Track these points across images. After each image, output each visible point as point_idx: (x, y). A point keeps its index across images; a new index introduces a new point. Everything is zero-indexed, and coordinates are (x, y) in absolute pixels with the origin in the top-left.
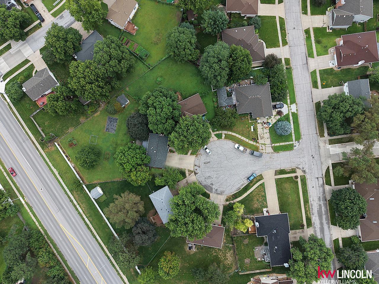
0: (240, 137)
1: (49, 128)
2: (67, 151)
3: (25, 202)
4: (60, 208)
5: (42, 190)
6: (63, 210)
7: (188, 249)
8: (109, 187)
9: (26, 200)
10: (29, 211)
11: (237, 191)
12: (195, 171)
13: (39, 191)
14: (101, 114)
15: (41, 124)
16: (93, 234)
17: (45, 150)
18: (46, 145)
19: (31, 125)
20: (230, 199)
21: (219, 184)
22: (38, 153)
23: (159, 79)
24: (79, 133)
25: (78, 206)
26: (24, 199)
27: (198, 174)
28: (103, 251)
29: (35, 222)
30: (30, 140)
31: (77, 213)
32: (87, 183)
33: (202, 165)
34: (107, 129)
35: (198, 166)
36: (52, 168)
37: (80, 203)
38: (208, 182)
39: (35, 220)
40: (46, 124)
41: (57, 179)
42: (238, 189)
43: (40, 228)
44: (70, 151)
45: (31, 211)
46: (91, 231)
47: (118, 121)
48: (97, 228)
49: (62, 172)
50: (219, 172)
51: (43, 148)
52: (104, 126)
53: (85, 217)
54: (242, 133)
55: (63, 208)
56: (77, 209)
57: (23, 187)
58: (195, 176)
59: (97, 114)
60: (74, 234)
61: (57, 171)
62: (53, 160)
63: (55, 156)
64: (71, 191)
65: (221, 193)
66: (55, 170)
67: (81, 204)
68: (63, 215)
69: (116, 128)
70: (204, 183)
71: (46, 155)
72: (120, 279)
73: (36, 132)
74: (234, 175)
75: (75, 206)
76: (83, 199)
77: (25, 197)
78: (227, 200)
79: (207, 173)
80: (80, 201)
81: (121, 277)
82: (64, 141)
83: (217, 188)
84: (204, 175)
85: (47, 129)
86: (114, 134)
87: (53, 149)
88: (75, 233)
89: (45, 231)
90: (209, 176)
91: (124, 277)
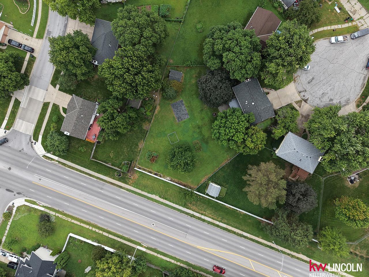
0: (329, 28)
1: (117, 158)
2: (152, 169)
3: (145, 247)
4: (186, 230)
5: (155, 225)
6: (190, 231)
7: (350, 184)
8: (221, 176)
9: (144, 245)
10: (156, 254)
11: (363, 89)
12: (303, 98)
13: (152, 227)
14: (161, 107)
15: (107, 160)
16: (238, 234)
17: (130, 183)
18: (127, 177)
19: (97, 168)
20: (360, 103)
21: (339, 94)
22: (124, 191)
23: (199, 26)
24: (152, 142)
25: (203, 217)
26: (142, 246)
27: (309, 99)
28: (260, 244)
29: (170, 262)
30: (106, 183)
31: (207, 224)
32: (196, 187)
33: (308, 87)
34: (178, 119)
35: (303, 91)
36: (149, 195)
37: (202, 212)
38: (326, 100)
39: (168, 259)
40: (112, 155)
41: (162, 203)
42: (362, 86)
43: (179, 264)
44: (156, 167)
45: (158, 253)
46: (234, 233)
47: (184, 102)
48: (238, 225)
49: (162, 193)
50: (331, 82)
51: (126, 183)
52: (174, 117)
53: (217, 223)
54: (329, 23)
55: (188, 228)
56: (204, 220)
57: (133, 234)
58: (307, 103)
59: (157, 109)
60: (218, 247)
61: (156, 195)
62: (144, 188)
63: (144, 182)
64: (185, 206)
65: (347, 103)
66: (153, 196)
67: (204, 213)
68: (194, 235)
69: (187, 112)
70: (322, 104)
71: (134, 187)
72: (297, 260)
73: (107, 172)
74: (348, 74)
75: (199, 219)
76: (203, 206)
77: (142, 244)
78: (358, 106)
79: (318, 91)
80: (201, 210)
81: (298, 258)
82: (142, 161)
83: (339, 101)
84: (316, 96)
85: (116, 160)
86: (190, 119)
87: (136, 176)
88: (219, 245)
89: (186, 263)
90: (323, 94)
91: (301, 256)
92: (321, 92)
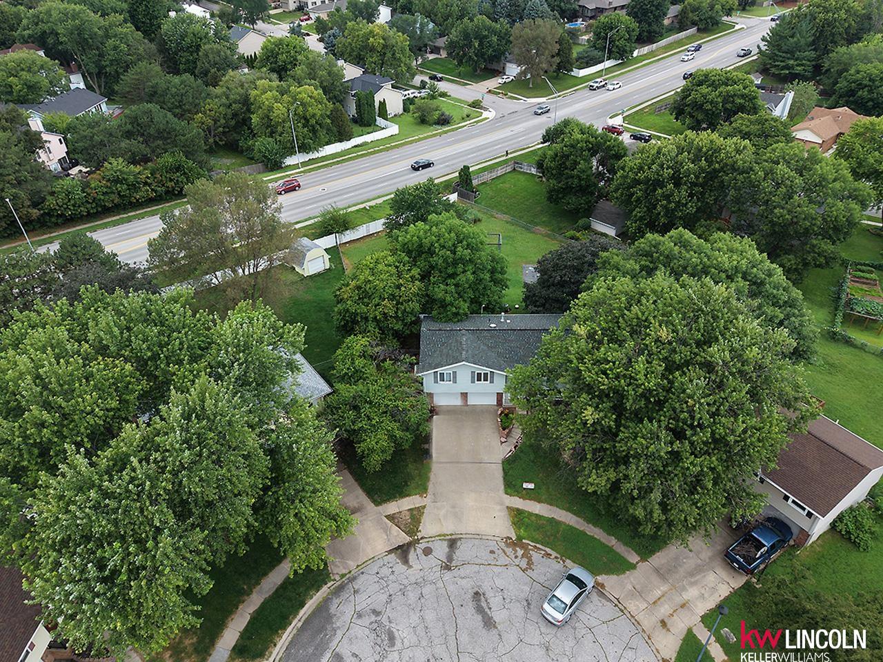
33: (460, 583)
35: (450, 559)
58: (390, 552)
79: (415, 619)
84: (398, 598)
92: (403, 632)
